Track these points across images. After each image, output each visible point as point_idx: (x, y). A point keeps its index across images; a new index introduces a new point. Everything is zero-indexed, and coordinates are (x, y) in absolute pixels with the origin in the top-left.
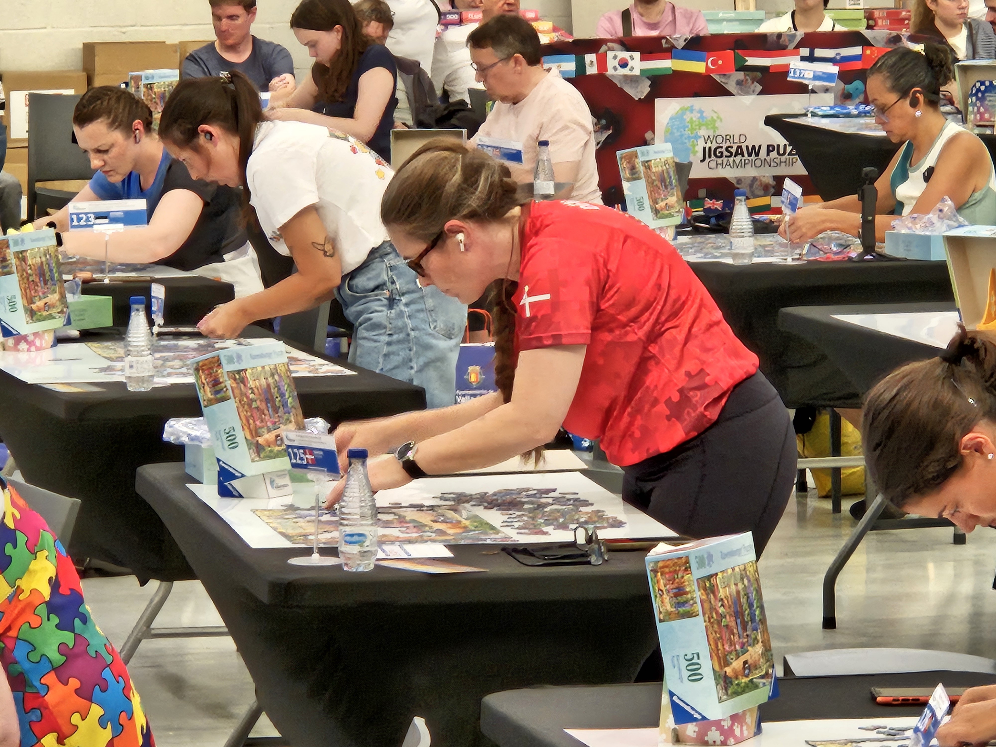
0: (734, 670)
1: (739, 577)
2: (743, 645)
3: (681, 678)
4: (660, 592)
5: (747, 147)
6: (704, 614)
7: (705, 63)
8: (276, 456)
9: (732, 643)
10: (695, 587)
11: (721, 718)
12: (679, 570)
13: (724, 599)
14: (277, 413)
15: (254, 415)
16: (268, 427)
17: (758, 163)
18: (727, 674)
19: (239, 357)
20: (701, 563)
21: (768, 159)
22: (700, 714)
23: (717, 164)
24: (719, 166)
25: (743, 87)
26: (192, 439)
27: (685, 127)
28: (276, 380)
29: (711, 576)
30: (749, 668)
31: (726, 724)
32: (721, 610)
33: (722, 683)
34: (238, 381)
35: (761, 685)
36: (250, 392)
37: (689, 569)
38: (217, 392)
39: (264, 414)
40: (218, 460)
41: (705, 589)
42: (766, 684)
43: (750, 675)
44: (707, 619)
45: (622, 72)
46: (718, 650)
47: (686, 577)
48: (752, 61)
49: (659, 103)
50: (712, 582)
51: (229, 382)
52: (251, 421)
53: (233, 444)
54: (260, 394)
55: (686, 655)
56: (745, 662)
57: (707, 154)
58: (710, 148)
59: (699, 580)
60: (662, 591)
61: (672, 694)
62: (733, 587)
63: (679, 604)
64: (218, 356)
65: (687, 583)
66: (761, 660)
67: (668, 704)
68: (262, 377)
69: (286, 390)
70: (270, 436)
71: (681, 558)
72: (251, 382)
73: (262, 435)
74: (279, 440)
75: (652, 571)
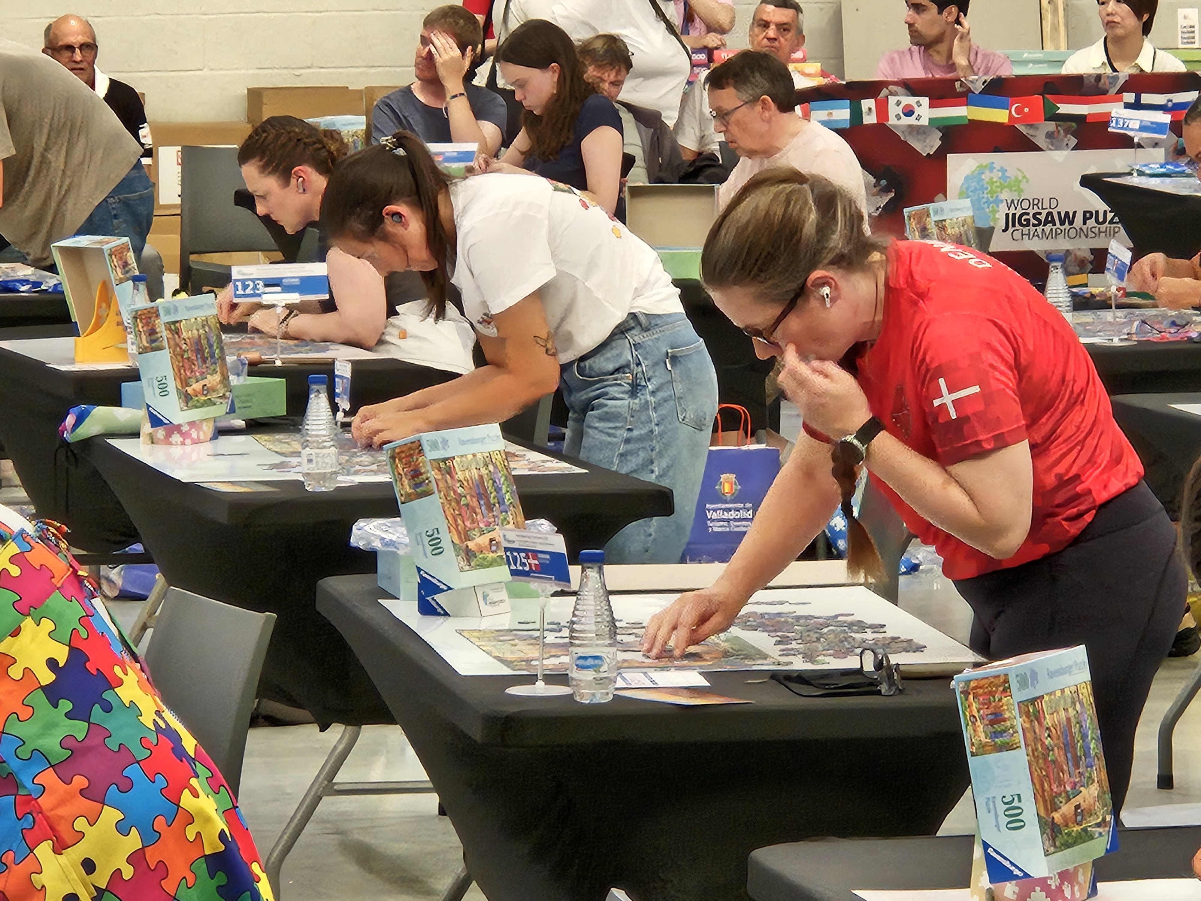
0: (1064, 816)
1: (1069, 700)
2: (1074, 786)
3: (997, 826)
4: (972, 718)
5: (1059, 213)
6: (1027, 745)
7: (1008, 111)
8: (491, 565)
9: (1061, 783)
10: (1016, 712)
11: (1047, 876)
12: (996, 691)
13: (1052, 728)
14: (492, 510)
15: (464, 514)
16: (479, 528)
17: (1073, 233)
18: (1055, 821)
19: (445, 442)
20: (1023, 683)
21: (1084, 228)
22: (1020, 870)
23: (1022, 235)
24: (1024, 236)
25: (1054, 141)
26: (386, 545)
27: (983, 189)
28: (490, 471)
29: (1035, 699)
30: (1082, 814)
31: (1053, 884)
32: (1048, 741)
33: (1048, 831)
34: (444, 472)
35: (1096, 835)
36: (458, 485)
37: (1008, 691)
38: (417, 485)
39: (475, 512)
40: (419, 570)
41: (1028, 714)
42: (1103, 834)
43: (1084, 822)
44: (1030, 751)
45: (906, 121)
46: (1043, 791)
47: (1005, 700)
48: (1065, 109)
49: (951, 158)
50: (1037, 706)
51: (433, 473)
52: (459, 522)
53: (437, 549)
54: (471, 488)
55: (1004, 797)
56: (1077, 807)
57: (1011, 221)
58: (1014, 215)
59: (1021, 705)
60: (974, 717)
61: (986, 846)
62: (1063, 714)
63: (996, 734)
64: (419, 441)
65: (1006, 708)
66: (1097, 803)
67: (981, 857)
68: (473, 467)
69: (503, 484)
70: (483, 540)
71: (999, 676)
72: (459, 473)
73: (473, 539)
74: (494, 545)
75: (962, 692)
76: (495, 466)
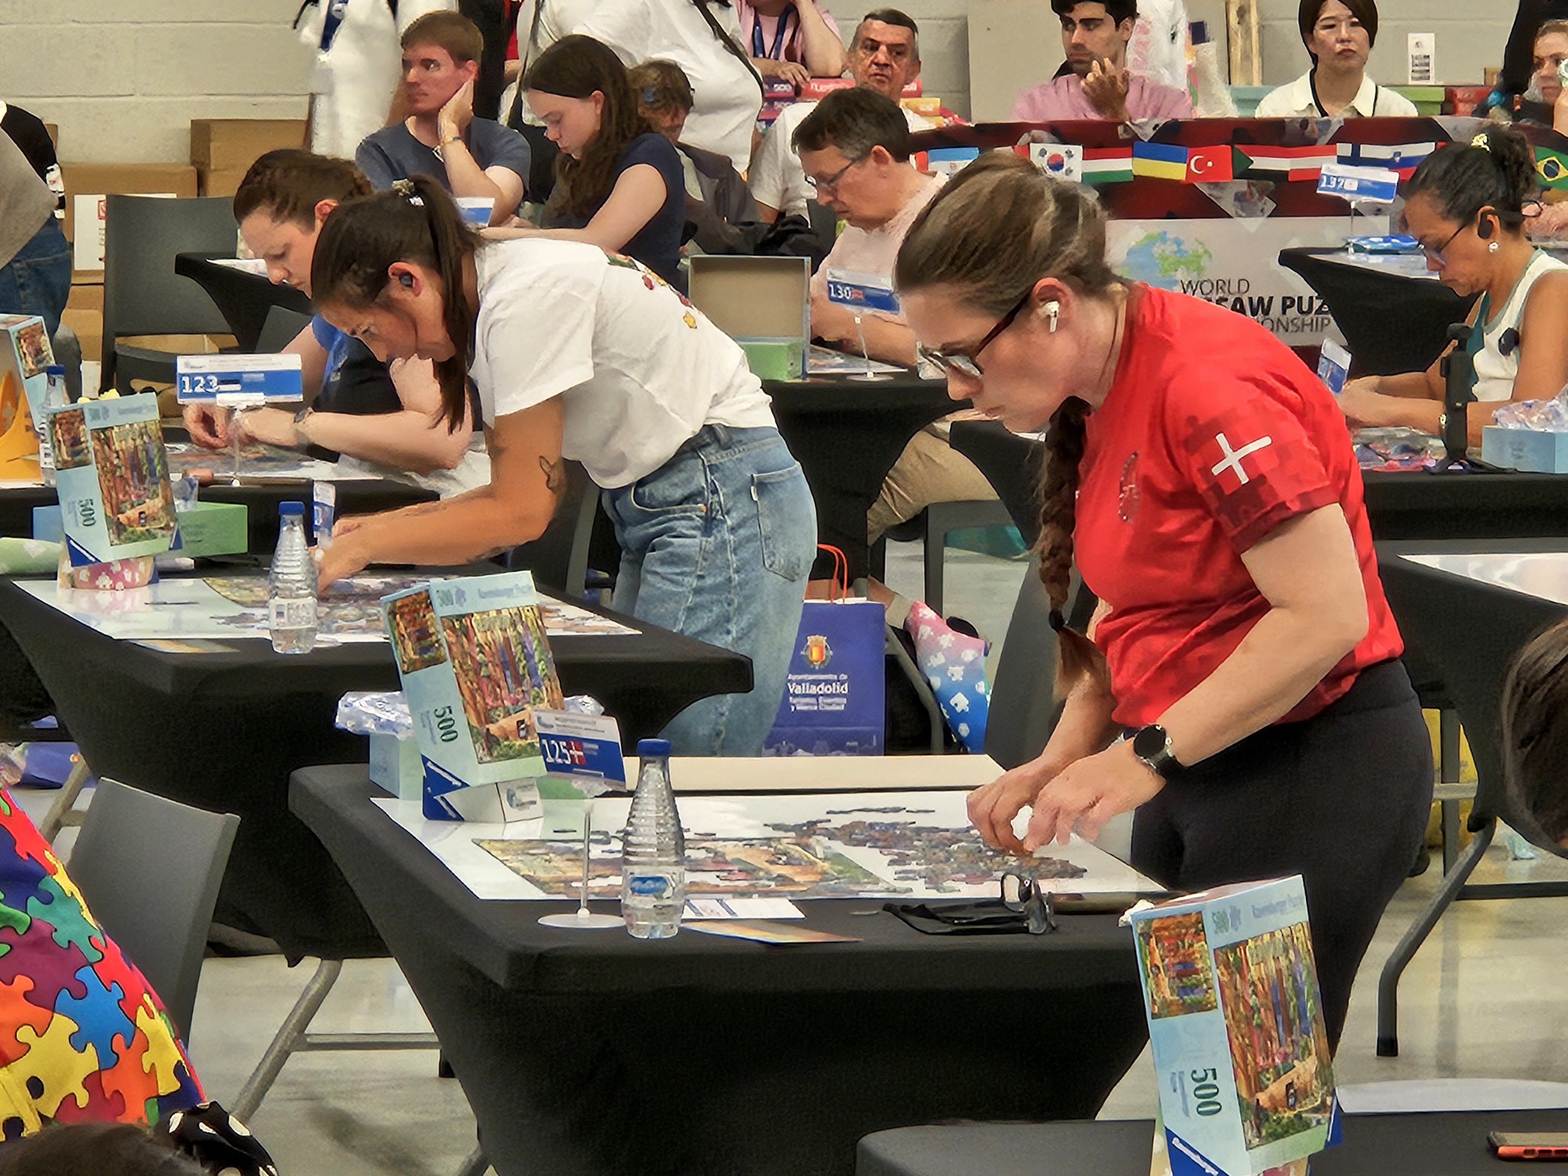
0: (1272, 1098)
1: (1281, 946)
2: (1286, 1058)
3: (1186, 1112)
4: (1153, 969)
5: (1251, 299)
6: (1225, 1006)
7: (1185, 165)
8: (518, 755)
9: (1268, 1054)
10: (1211, 962)
12: (1185, 934)
13: (1257, 983)
14: (521, 685)
15: (484, 688)
16: (505, 707)
18: (1261, 1103)
19: (461, 594)
20: (1222, 924)
21: (1284, 319)
22: (1214, 1167)
25: (1245, 204)
26: (382, 727)
27: (1152, 266)
28: (519, 633)
29: (1237, 945)
30: (1295, 1095)
32: (1252, 1000)
33: (1252, 1118)
34: (459, 633)
35: (1314, 1123)
36: (478, 649)
37: (1202, 933)
38: (424, 650)
39: (499, 687)
40: (425, 760)
41: (1227, 965)
42: (1323, 1121)
43: (1298, 1105)
44: (1229, 1012)
46: (1246, 1065)
47: (1197, 946)
48: (1260, 163)
50: (1239, 954)
51: (444, 634)
52: (478, 698)
53: (449, 734)
54: (493, 655)
55: (1195, 1072)
56: (1289, 1086)
59: (1219, 952)
60: (1157, 967)
61: (1170, 1135)
62: (1272, 963)
63: (1185, 990)
64: (427, 591)
65: (1198, 955)
66: (1315, 1082)
67: (1163, 1151)
68: (497, 628)
69: (536, 650)
70: (508, 723)
71: (1190, 914)
72: (478, 634)
73: (497, 721)
74: (523, 729)
75: (1141, 935)
76: (526, 627)
